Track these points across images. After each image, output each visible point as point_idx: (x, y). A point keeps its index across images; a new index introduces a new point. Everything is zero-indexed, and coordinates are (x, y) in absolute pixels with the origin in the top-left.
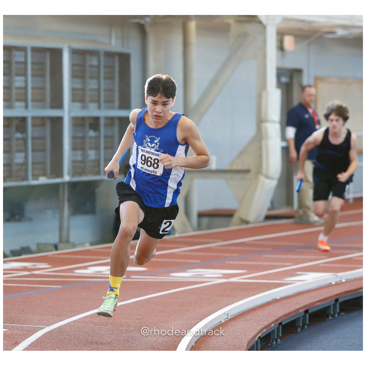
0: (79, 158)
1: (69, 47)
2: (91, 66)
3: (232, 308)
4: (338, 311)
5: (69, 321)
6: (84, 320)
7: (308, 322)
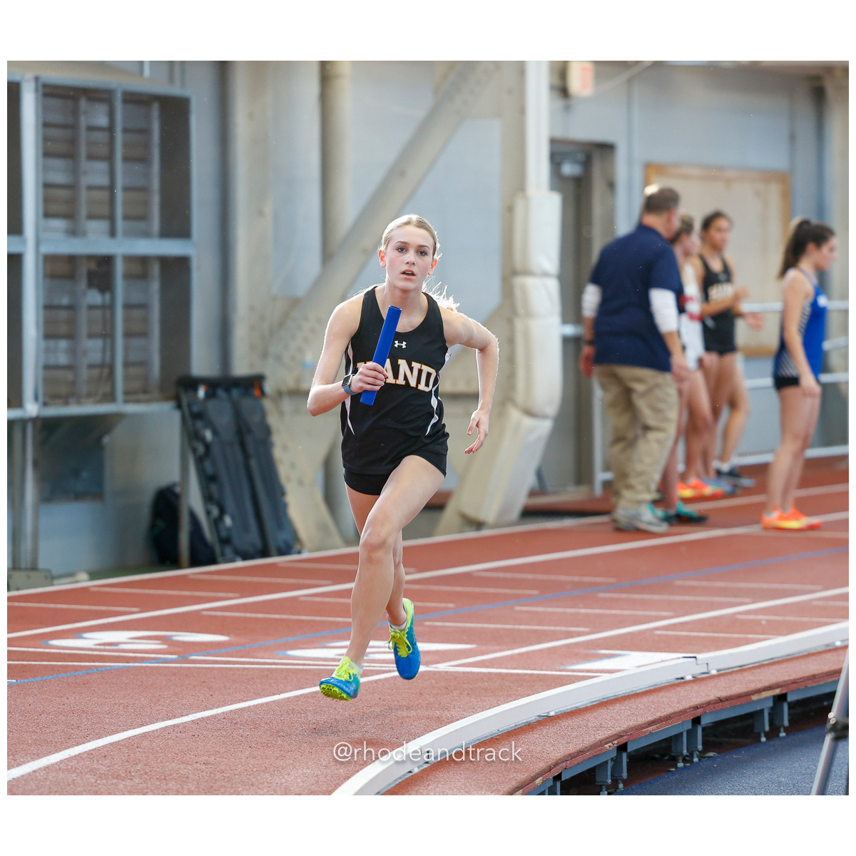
0: (63, 359)
1: (37, 79)
2: (91, 129)
3: (438, 737)
4: (700, 747)
5: (35, 768)
6: (73, 764)
7: (625, 775)
